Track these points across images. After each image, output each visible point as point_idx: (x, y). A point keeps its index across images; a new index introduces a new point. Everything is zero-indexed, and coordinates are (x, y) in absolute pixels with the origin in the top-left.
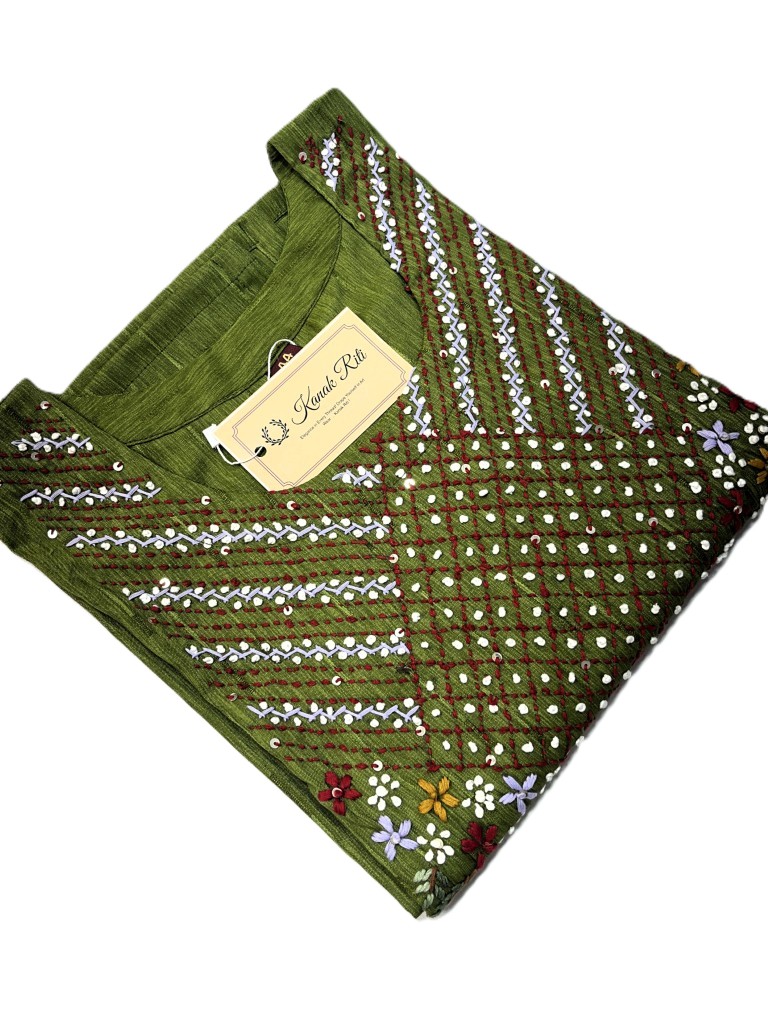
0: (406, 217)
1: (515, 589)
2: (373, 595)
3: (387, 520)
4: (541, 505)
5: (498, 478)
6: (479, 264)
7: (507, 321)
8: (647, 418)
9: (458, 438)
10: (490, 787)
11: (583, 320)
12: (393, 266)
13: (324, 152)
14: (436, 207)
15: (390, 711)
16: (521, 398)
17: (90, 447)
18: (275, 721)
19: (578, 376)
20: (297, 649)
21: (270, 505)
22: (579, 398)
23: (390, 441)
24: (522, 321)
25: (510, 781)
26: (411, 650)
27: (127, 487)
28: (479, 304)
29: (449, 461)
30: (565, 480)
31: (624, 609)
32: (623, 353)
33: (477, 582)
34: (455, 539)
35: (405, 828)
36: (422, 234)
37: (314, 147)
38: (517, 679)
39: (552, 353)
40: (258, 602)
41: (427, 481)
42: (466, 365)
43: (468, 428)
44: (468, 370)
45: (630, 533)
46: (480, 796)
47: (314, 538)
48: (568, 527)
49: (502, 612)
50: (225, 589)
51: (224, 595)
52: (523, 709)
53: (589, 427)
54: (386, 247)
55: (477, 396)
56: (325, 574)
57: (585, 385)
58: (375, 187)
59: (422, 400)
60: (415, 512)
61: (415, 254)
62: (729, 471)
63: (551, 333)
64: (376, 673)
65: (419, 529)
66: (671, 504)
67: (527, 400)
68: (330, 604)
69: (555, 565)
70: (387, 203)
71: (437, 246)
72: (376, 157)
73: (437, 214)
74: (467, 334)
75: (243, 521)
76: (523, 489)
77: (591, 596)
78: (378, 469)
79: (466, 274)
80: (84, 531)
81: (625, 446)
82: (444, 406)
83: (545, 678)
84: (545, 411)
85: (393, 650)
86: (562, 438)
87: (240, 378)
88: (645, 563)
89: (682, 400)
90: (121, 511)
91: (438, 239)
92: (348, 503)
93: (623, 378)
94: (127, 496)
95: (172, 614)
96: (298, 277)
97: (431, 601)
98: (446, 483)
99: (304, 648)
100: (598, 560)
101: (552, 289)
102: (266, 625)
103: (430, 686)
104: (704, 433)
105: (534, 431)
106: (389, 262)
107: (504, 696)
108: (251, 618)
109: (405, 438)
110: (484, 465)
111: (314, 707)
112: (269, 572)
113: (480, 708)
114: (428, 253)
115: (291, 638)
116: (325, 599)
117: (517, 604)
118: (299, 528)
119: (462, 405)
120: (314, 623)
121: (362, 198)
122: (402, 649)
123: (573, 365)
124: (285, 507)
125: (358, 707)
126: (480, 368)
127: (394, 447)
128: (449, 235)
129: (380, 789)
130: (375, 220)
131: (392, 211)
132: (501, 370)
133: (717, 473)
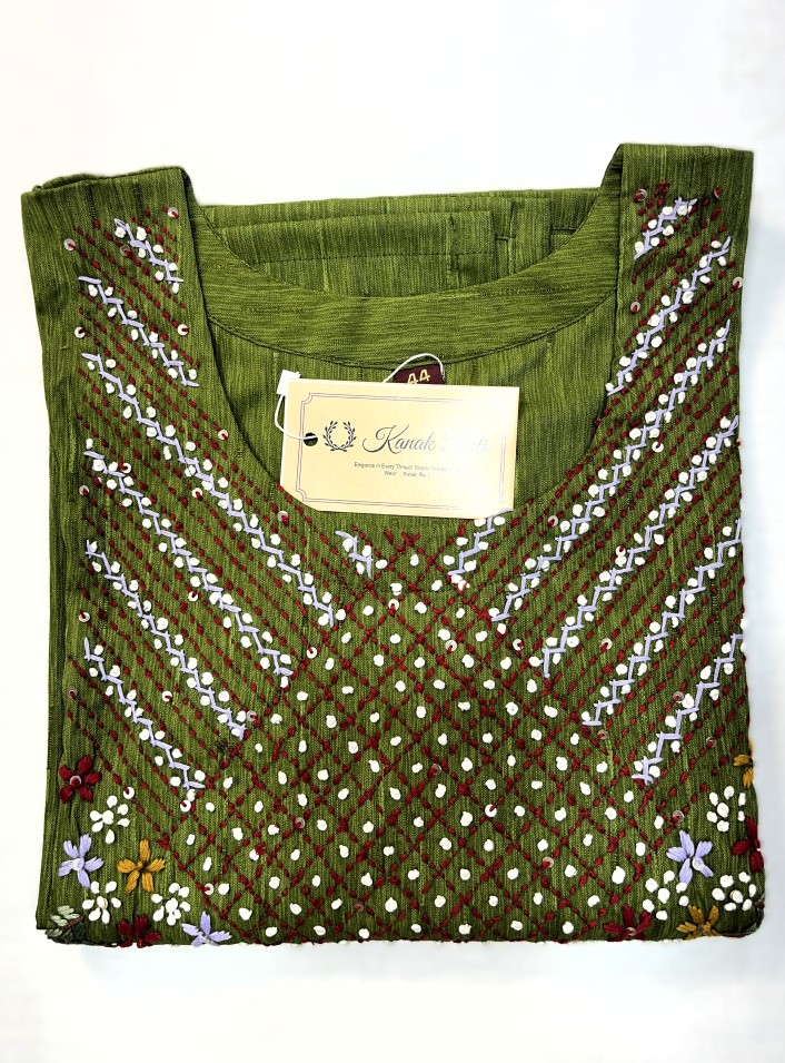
0: (677, 349)
1: (374, 789)
2: (265, 663)
3: (341, 615)
4: (476, 746)
5: (468, 686)
7: (647, 548)
8: (656, 772)
9: (477, 610)
10: (186, 907)
11: (709, 622)
12: (609, 386)
13: (667, 211)
14: (716, 368)
15: (179, 766)
16: (571, 633)
17: (176, 288)
18: (93, 672)
19: (643, 669)
20: (166, 635)
21: (267, 496)
22: (619, 688)
23: (418, 552)
24: (659, 563)
25: (205, 919)
26: (245, 738)
27: (174, 354)
28: (642, 504)
29: (446, 623)
30: (522, 745)
31: (440, 901)
32: (707, 693)
33: (353, 747)
34: (374, 693)
35: (95, 864)
36: (671, 380)
37: (663, 196)
38: (295, 855)
39: (649, 621)
40: (179, 563)
41: (410, 619)
42: (562, 549)
43: (493, 612)
44: (558, 557)
45: (519, 849)
46: (172, 905)
47: (271, 562)
48: (475, 788)
49: (343, 794)
50: (166, 523)
51: (161, 527)
52: (275, 883)
53: (598, 723)
54: (624, 361)
55: (536, 591)
56: (249, 601)
57: (640, 683)
58: (679, 291)
59: (484, 546)
60: (370, 635)
61: (641, 396)
62: (664, 895)
63: (670, 601)
64: (199, 725)
65: (358, 652)
67: (574, 642)
68: (227, 631)
69: (427, 806)
70: (674, 318)
71: (671, 407)
72: (714, 261)
73: (708, 375)
74: (596, 524)
75: (234, 484)
76: (477, 716)
77: (426, 861)
78: (382, 564)
79: (665, 463)
81: (607, 772)
82: (496, 571)
83: (317, 881)
84: (576, 669)
85: (231, 724)
86: (564, 707)
87: (367, 352)
88: (500, 885)
89: (704, 789)
90: (151, 370)
91: (681, 401)
92: (327, 565)
93: (679, 712)
94: (167, 363)
95: (108, 499)
96: (513, 309)
97: (302, 721)
98: (421, 640)
99: (172, 640)
100: (466, 843)
101: (719, 564)
102: (166, 588)
103: (228, 783)
104: (685, 838)
105: (547, 676)
106: (611, 378)
107: (273, 856)
108: (162, 568)
109: (433, 562)
110: (469, 661)
111: (132, 694)
112: (210, 548)
113: (246, 843)
114: (655, 405)
115: (174, 621)
116: (227, 623)
117: (361, 803)
118: (268, 542)
119: (512, 587)
120: (201, 630)
121: (657, 289)
122: (238, 731)
123: (652, 654)
124: (276, 512)
125: (161, 735)
126: (571, 565)
127: (415, 560)
128: (695, 408)
129: (109, 814)
130: (644, 324)
131: (669, 331)
132: (587, 588)
133: (651, 885)
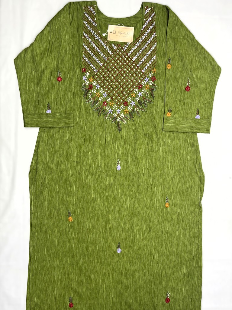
0: (149, 25)
1: (116, 72)
2: (104, 58)
3: (112, 53)
4: (126, 68)
6: (150, 39)
7: (145, 48)
8: (144, 71)
10: (96, 84)
13: (148, 9)
14: (154, 27)
15: (95, 69)
17: (95, 14)
18: (85, 59)
19: (143, 61)
20: (93, 55)
21: (104, 39)
22: (141, 63)
27: (94, 22)
28: (145, 43)
29: (123, 55)
30: (131, 68)
32: (150, 63)
33: (113, 67)
34: (116, 62)
35: (86, 79)
36: (148, 29)
38: (107, 78)
39: (145, 56)
40: (94, 47)
41: (119, 54)
43: (128, 54)
44: (135, 48)
45: (130, 78)
46: (94, 83)
47: (105, 47)
48: (126, 72)
49: (112, 72)
50: (92, 42)
52: (105, 81)
53: (139, 66)
54: (143, 26)
55: (133, 52)
56: (102, 51)
57: (143, 62)
58: (150, 18)
59: (127, 46)
60: (115, 56)
61: (145, 30)
62: (144, 83)
63: (147, 54)
64: (97, 65)
66: (136, 80)
67: (136, 58)
69: (121, 74)
70: (149, 21)
74: (140, 44)
75: (100, 38)
76: (126, 65)
77: (121, 79)
78: (117, 48)
79: (147, 38)
80: (86, 22)
81: (139, 71)
82: (129, 49)
83: (110, 81)
84: (137, 60)
86: (135, 64)
89: (149, 73)
90: (91, 24)
91: (149, 31)
92: (111, 48)
93: (147, 65)
97: (108, 64)
98: (121, 56)
100: (125, 78)
102: (92, 50)
103: (100, 71)
104: (146, 78)
105: (134, 61)
106: (142, 28)
107: (105, 78)
108: (92, 47)
109: (122, 48)
110: (125, 59)
111: (89, 61)
112: (98, 45)
113: (102, 77)
114: (147, 32)
115: (93, 53)
116: (100, 54)
117: (114, 73)
118: (104, 45)
119: (130, 51)
120: (97, 54)
121: (147, 18)
122: (101, 65)
123: (145, 59)
124: (105, 41)
125: (93, 65)
126: (137, 49)
127: (120, 48)
129: (87, 74)
130: (146, 22)
131: (149, 23)
132: (138, 52)
133: (143, 82)
